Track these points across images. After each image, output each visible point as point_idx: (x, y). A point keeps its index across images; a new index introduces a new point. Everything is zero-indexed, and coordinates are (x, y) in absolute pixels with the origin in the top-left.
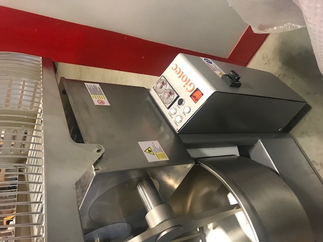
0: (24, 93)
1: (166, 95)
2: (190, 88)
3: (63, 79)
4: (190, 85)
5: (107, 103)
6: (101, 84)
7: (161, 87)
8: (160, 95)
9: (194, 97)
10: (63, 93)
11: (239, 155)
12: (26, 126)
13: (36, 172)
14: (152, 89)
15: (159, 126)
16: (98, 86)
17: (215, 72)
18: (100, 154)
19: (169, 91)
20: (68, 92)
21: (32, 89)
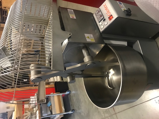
0: (46, 9)
1: (99, 17)
2: (109, 15)
3: (59, 7)
4: (109, 13)
5: (75, 18)
6: (73, 10)
7: (98, 13)
8: (97, 16)
9: (110, 18)
10: (59, 12)
11: (127, 45)
12: (45, 24)
13: (48, 42)
14: (94, 14)
15: (95, 30)
16: (72, 10)
17: (122, 8)
18: (70, 35)
19: (100, 15)
20: (61, 12)
21: (48, 10)
